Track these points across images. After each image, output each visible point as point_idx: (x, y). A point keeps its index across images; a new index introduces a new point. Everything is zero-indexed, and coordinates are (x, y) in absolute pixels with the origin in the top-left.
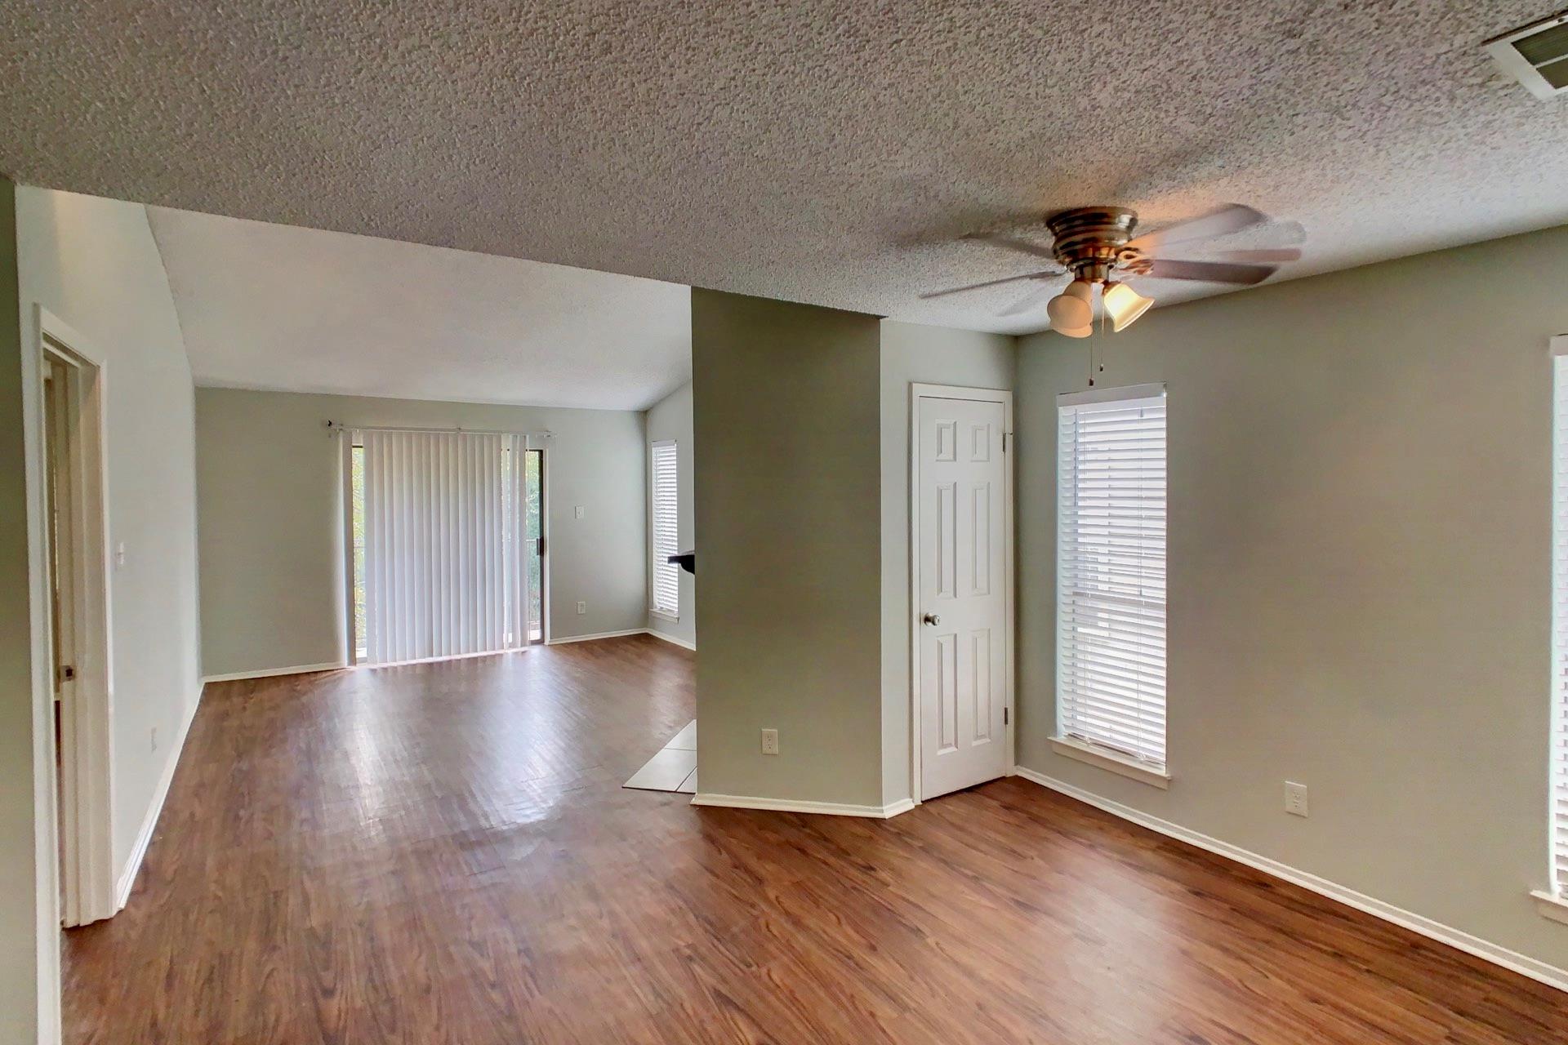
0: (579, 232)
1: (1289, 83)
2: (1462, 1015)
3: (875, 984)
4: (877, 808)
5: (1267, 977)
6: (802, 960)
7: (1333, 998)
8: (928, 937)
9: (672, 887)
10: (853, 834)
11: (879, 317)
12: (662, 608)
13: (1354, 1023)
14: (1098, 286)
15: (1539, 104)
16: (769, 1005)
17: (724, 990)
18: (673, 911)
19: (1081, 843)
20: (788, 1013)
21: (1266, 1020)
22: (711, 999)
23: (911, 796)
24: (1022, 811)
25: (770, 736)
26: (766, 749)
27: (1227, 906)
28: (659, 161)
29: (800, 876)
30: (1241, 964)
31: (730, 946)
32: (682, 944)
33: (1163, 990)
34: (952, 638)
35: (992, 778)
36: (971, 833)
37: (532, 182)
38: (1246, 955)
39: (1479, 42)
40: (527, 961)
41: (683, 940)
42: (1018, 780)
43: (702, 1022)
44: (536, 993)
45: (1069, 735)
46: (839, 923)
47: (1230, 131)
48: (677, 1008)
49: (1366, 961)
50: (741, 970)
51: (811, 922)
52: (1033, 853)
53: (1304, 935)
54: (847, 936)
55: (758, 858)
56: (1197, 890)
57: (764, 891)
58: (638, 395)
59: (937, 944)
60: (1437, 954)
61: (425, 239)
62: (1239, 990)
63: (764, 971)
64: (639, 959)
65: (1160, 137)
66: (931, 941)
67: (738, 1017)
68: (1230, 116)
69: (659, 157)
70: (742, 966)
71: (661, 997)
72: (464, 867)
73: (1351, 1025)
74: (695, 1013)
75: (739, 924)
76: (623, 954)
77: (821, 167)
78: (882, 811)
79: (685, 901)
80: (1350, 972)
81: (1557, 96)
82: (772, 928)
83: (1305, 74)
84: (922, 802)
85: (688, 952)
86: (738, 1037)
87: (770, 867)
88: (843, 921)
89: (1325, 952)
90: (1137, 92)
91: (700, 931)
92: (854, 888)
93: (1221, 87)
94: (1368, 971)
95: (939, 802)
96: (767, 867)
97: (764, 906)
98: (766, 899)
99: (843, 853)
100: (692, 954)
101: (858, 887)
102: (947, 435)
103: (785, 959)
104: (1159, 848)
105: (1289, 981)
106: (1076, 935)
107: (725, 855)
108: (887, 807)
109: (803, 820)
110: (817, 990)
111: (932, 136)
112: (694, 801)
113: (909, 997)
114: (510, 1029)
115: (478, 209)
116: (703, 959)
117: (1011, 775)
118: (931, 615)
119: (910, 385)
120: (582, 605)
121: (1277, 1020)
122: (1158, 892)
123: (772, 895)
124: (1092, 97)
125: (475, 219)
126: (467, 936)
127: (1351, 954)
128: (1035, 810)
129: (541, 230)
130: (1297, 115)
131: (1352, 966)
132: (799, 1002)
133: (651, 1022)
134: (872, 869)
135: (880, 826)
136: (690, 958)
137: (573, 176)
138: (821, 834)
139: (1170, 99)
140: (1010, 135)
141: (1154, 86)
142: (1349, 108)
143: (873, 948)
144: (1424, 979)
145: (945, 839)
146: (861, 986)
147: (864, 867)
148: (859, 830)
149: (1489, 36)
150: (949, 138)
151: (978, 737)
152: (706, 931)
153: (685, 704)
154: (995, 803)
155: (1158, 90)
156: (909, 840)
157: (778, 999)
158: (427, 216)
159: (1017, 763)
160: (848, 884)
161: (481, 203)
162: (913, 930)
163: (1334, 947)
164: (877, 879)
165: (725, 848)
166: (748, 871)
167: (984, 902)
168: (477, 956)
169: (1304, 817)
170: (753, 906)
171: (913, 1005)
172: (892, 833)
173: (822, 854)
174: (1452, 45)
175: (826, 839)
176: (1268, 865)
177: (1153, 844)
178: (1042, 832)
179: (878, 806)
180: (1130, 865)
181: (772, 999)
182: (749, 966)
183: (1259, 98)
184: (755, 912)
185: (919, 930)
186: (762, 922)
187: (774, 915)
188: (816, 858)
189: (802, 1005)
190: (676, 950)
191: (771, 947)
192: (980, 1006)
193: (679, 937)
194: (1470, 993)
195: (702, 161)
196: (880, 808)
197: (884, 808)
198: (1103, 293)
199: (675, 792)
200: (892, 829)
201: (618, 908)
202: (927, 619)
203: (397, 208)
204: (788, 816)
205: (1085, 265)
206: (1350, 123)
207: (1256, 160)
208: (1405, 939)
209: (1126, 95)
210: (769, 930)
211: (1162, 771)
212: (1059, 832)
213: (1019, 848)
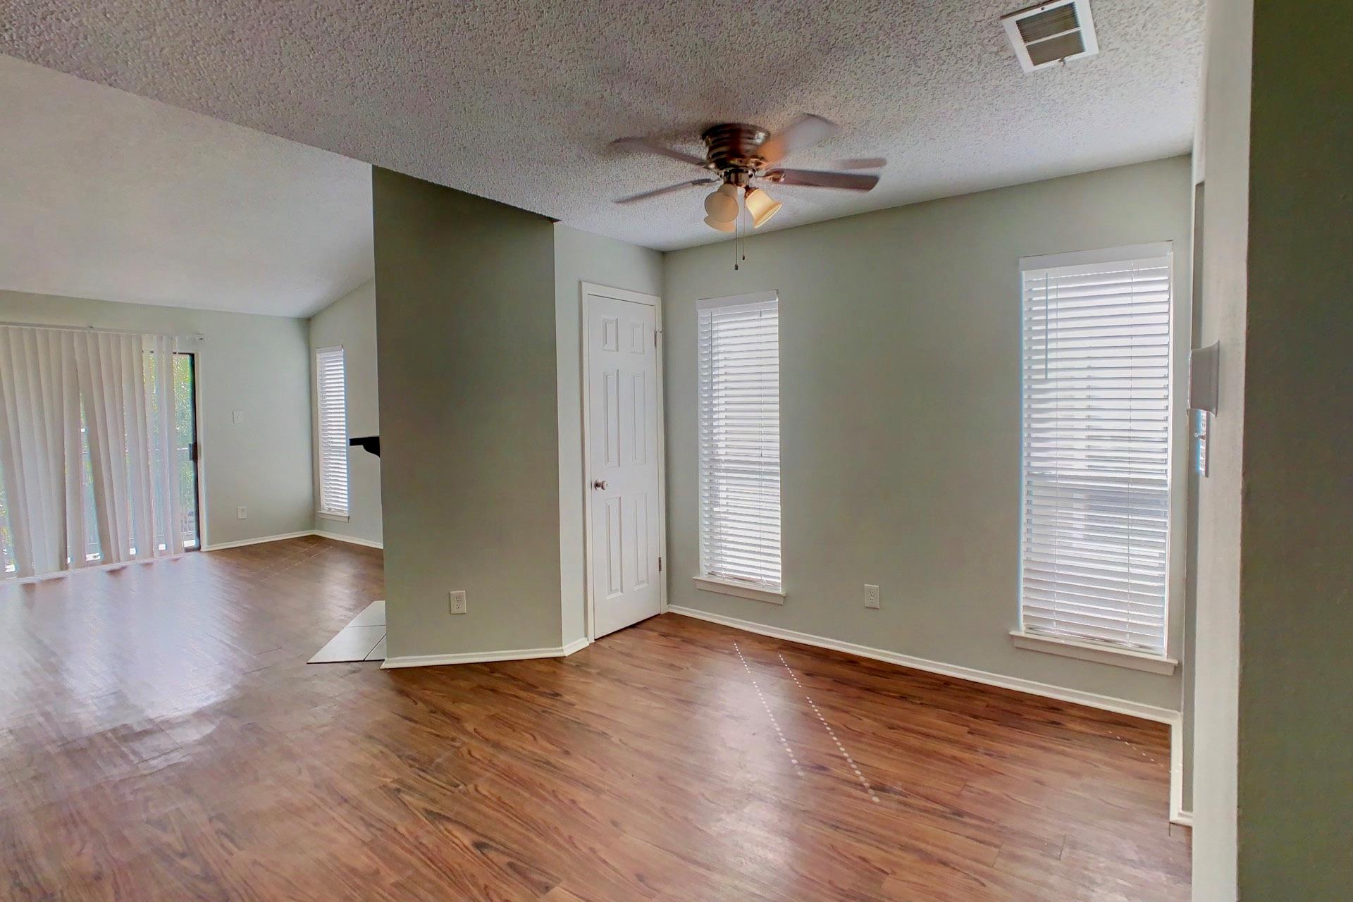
0: (271, 87)
1: (888, 26)
2: (976, 718)
3: (573, 779)
4: (558, 648)
5: (861, 720)
6: (507, 774)
7: (901, 724)
8: (612, 737)
9: (371, 737)
10: (539, 672)
11: (552, 220)
12: (330, 509)
13: (918, 737)
14: (741, 190)
15: (1025, 77)
16: (480, 812)
17: (435, 809)
18: (375, 757)
19: (723, 653)
20: (499, 815)
21: (863, 746)
22: (423, 819)
23: (586, 636)
24: (676, 636)
25: (459, 598)
26: (454, 610)
27: (829, 680)
28: (370, 12)
29: (493, 711)
30: (843, 715)
31: (436, 775)
32: (388, 780)
33: (795, 741)
34: (618, 499)
35: (649, 617)
36: (637, 657)
37: (225, 14)
38: (845, 708)
39: (999, 17)
40: (221, 826)
41: (390, 778)
42: (670, 615)
43: (417, 838)
44: (235, 850)
45: (709, 573)
46: (535, 739)
47: (844, 63)
48: (391, 832)
49: (920, 698)
50: (448, 790)
51: (509, 742)
52: (688, 665)
53: (883, 690)
54: (544, 749)
55: (454, 703)
56: (808, 672)
57: (463, 726)
58: (303, 299)
59: (620, 740)
60: (960, 686)
61: (78, 69)
62: (843, 731)
63: (471, 787)
64: (346, 801)
65: (796, 61)
66: (615, 739)
67: (450, 826)
68: (846, 50)
69: (371, 7)
70: (450, 788)
71: (372, 826)
72: (132, 757)
73: (915, 738)
74: (411, 833)
75: (443, 756)
76: (329, 799)
77: (526, 45)
78: (562, 650)
79: (386, 746)
80: (913, 707)
81: (1033, 73)
82: (474, 754)
83: (899, 20)
84: (595, 640)
85: (395, 786)
86: (454, 842)
87: (465, 707)
88: (538, 737)
89: (894, 697)
90: (787, 13)
91: (406, 767)
92: (543, 712)
93: (844, 20)
94: (921, 704)
95: (608, 639)
96: (462, 707)
97: (465, 739)
98: (466, 733)
99: (531, 687)
100: (398, 787)
101: (547, 710)
102: (611, 328)
103: (488, 774)
104: (780, 648)
105: (875, 720)
106: (728, 716)
107: (420, 704)
108: (567, 646)
109: (491, 668)
110: (522, 792)
111: (625, 28)
112: (384, 665)
113: (603, 783)
114: (209, 888)
115: (154, 39)
116: (410, 788)
117: (665, 612)
118: (600, 481)
119: (580, 283)
120: (243, 510)
121: (870, 745)
122: (781, 678)
123: (470, 728)
124: (754, 12)
125: (146, 52)
126: (144, 816)
127: (910, 696)
128: (686, 634)
129: (227, 78)
130: (889, 56)
131: (912, 702)
132: (507, 804)
133: (366, 849)
134: (558, 695)
135: (562, 663)
136: (399, 790)
137: (275, 15)
138: (509, 675)
139: (808, 25)
140: (687, 39)
141: (799, 10)
142: (921, 56)
143: (567, 753)
144: (953, 702)
145: (615, 663)
146: (559, 782)
147: (553, 695)
148: (542, 668)
149: (1004, 13)
150: (639, 33)
151: (638, 583)
152: (411, 766)
153: (363, 590)
154: (655, 634)
155: (801, 15)
156: (585, 669)
157: (488, 806)
158: (86, 38)
159: (668, 602)
160: (539, 709)
161: (158, 31)
162: (599, 734)
163: (898, 693)
164: (564, 702)
165: (421, 699)
166: (445, 713)
167: (654, 704)
168: (159, 832)
169: (878, 609)
170: (453, 739)
171: (606, 788)
172: (571, 666)
173: (513, 690)
174: (984, 16)
175: (514, 679)
176: (853, 648)
177: (775, 646)
178: (692, 648)
179: (559, 647)
180: (760, 663)
181: (482, 807)
182: (457, 786)
183: (867, 36)
184: (457, 744)
185: (605, 733)
186: (464, 750)
187: (474, 743)
188: (509, 695)
189: (511, 806)
190: (384, 787)
191: (475, 768)
192: (661, 778)
193: (385, 776)
194: (979, 705)
195: (414, 20)
196: (560, 648)
197: (564, 647)
198: (746, 197)
199: (364, 661)
200: (572, 663)
201: (317, 763)
202: (597, 485)
203: (44, 19)
204: (477, 666)
205: (731, 172)
206: (919, 71)
207: (858, 95)
208: (941, 681)
209: (779, 14)
210: (471, 756)
211: (780, 591)
212: (706, 647)
213: (677, 663)
